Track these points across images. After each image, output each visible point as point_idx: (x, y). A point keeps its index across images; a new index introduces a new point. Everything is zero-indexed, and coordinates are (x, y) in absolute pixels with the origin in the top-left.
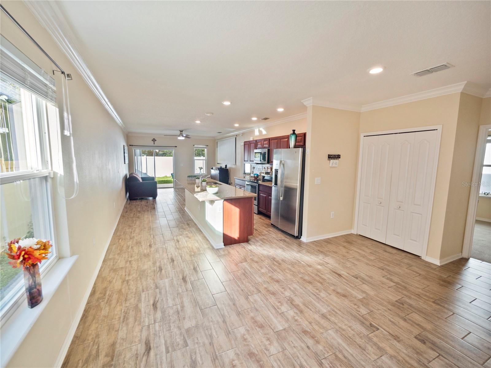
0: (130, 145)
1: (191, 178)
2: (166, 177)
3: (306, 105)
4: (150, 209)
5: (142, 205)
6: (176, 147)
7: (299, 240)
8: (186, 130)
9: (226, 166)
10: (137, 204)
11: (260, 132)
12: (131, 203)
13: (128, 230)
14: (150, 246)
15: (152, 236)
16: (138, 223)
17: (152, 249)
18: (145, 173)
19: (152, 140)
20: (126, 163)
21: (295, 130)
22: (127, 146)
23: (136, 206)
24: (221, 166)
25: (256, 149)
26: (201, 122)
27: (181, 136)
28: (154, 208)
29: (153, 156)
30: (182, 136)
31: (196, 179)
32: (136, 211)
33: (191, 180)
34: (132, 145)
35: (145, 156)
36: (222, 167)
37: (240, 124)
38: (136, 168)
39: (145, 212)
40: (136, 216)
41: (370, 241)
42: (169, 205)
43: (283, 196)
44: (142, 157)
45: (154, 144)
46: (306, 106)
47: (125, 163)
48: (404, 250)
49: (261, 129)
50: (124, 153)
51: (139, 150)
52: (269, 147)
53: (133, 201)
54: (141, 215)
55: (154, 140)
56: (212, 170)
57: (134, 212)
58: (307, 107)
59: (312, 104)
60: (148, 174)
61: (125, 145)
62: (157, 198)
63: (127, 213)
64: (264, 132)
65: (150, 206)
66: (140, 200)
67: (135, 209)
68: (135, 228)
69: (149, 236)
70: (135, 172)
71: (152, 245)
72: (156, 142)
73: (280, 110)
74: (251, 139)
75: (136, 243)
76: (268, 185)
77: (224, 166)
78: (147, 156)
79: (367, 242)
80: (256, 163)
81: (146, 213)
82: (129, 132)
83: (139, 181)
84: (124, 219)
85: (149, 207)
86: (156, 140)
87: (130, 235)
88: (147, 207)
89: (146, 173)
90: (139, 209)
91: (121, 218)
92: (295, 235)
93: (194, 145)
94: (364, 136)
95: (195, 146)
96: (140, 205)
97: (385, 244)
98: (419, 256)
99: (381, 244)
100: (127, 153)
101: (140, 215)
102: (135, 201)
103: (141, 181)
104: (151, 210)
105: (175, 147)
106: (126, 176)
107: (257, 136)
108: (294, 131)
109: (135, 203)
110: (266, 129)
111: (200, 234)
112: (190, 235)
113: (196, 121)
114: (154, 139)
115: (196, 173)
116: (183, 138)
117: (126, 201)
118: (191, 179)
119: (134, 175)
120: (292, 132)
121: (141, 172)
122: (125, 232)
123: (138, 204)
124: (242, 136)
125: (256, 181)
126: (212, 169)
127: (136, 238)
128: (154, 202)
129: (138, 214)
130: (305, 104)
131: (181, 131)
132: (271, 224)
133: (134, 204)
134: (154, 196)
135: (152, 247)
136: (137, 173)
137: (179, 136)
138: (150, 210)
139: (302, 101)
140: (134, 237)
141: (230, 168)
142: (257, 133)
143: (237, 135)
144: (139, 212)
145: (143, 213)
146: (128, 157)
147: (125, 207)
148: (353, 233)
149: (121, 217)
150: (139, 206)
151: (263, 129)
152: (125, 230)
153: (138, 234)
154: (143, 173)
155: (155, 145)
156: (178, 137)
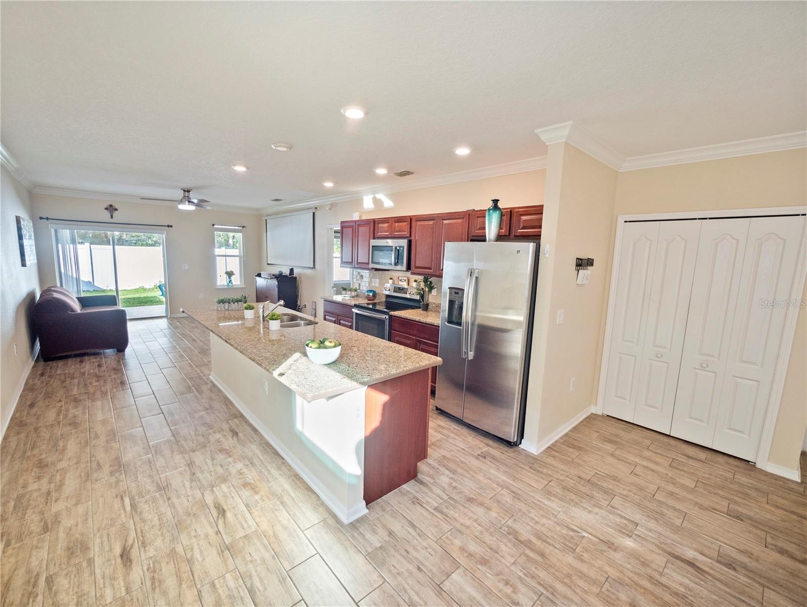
0: (41, 218)
1: (227, 305)
2: (144, 289)
3: (545, 141)
4: (109, 386)
5: (84, 373)
6: (171, 226)
7: (517, 447)
8: (199, 188)
9: (292, 270)
10: (67, 372)
11: (377, 202)
12: (48, 369)
13: (35, 486)
14: (126, 557)
15: (127, 501)
16: (72, 447)
17: (137, 573)
18: (89, 282)
19: (106, 209)
20: (28, 263)
21: (498, 200)
22: (32, 218)
23: (65, 381)
24: (279, 272)
25: (374, 238)
26: (247, 168)
27: (187, 203)
28: (123, 383)
29: (110, 245)
30: (189, 202)
31: (246, 309)
32: (64, 400)
33: (228, 310)
34: (47, 219)
35: (87, 245)
36: (282, 273)
37: (336, 183)
38: (63, 271)
39: (93, 400)
40: (66, 416)
41: (639, 430)
42: (163, 371)
43: (473, 350)
44: (79, 246)
45: (112, 217)
46: (545, 144)
47: (24, 264)
48: (713, 448)
49: (380, 196)
50: (20, 237)
51: (68, 231)
52: (410, 236)
53: (54, 364)
54: (84, 413)
55: (111, 209)
56: (258, 279)
57: (59, 404)
58: (547, 146)
59: (564, 140)
60: (95, 284)
61: (23, 215)
62: (126, 350)
63: (34, 411)
64: (388, 203)
65: (110, 376)
66: (78, 359)
67: (61, 393)
68: (64, 471)
69: (117, 505)
70: (58, 284)
71: (133, 551)
72: (116, 214)
73: (463, 151)
74: (356, 217)
75: (68, 549)
76: (417, 319)
77: (286, 272)
78: (91, 244)
79: (636, 435)
80: (373, 268)
81: (99, 403)
82: (36, 185)
83: (73, 310)
84: (22, 436)
85: (105, 381)
86: (116, 210)
87: (42, 513)
88: (102, 382)
89: (92, 281)
90: (75, 391)
91: (12, 434)
92: (512, 441)
93: (213, 225)
94: (626, 222)
95: (215, 226)
96: (77, 374)
97: (669, 436)
98: (749, 461)
99: (662, 436)
100: (30, 238)
101: (78, 412)
102: (60, 363)
103: (77, 307)
104: (115, 390)
105: (168, 226)
106: (31, 296)
107: (369, 212)
108: (496, 202)
109: (61, 368)
110: (394, 196)
111: (279, 469)
112: (251, 475)
113: (234, 165)
114: (111, 206)
115: (218, 284)
116: (192, 208)
117: (33, 363)
118: (227, 308)
119: (56, 295)
120: (490, 204)
121: (78, 280)
122: (23, 495)
123: (72, 371)
124: (330, 209)
125: (371, 306)
126: (259, 275)
127: (67, 522)
128: (119, 361)
129: (73, 411)
130: (543, 137)
131: (184, 191)
132: (435, 408)
133: (59, 372)
134: (120, 343)
135: (134, 564)
136: (64, 287)
137: (181, 202)
138: (111, 390)
139: (536, 131)
140: (57, 520)
141: (300, 274)
142: (368, 203)
143: (316, 208)
144: (76, 401)
145: (88, 403)
146: (34, 248)
147: (29, 388)
148: (594, 412)
149: (9, 428)
150: (76, 381)
151: (386, 195)
152: (24, 487)
153: (74, 501)
154: (82, 281)
155: (112, 221)
156: (179, 204)
